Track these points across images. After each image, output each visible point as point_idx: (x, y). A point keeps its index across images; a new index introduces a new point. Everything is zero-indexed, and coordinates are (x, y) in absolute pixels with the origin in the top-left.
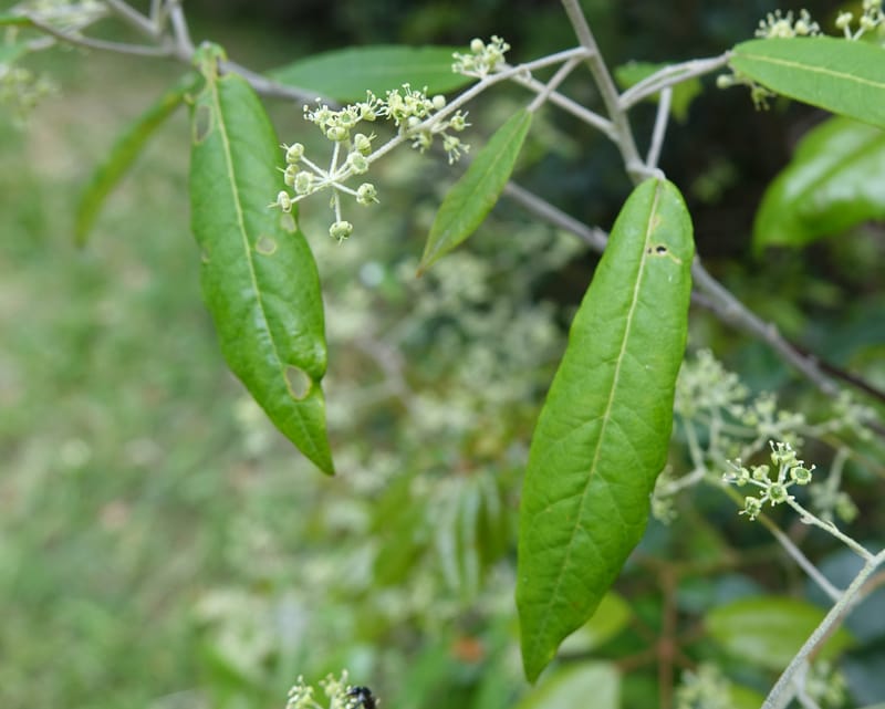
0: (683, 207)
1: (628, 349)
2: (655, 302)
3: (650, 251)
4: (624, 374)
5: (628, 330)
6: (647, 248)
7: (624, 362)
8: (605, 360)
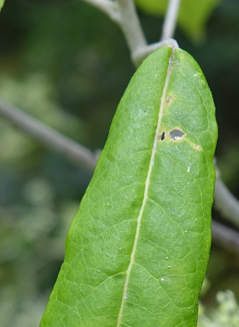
0: (203, 82)
1: (138, 258)
2: (170, 199)
3: (163, 138)
4: (134, 290)
5: (137, 236)
6: (158, 133)
7: (133, 274)
8: (109, 273)
